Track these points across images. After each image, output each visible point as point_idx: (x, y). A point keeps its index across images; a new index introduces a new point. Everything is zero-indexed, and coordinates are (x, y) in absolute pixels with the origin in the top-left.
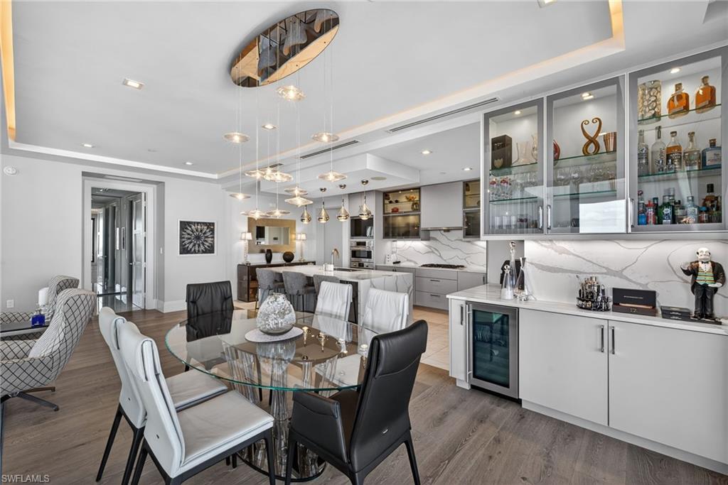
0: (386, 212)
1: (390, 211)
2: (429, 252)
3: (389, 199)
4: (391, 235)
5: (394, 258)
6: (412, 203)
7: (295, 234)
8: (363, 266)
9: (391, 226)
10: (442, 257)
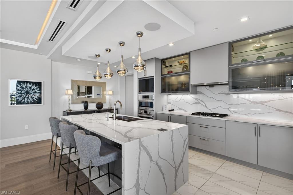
0: (163, 74)
1: (167, 73)
2: (196, 103)
3: (165, 65)
4: (167, 90)
5: (169, 107)
6: (182, 66)
7: (106, 91)
8: (147, 113)
9: (167, 84)
10: (207, 107)
